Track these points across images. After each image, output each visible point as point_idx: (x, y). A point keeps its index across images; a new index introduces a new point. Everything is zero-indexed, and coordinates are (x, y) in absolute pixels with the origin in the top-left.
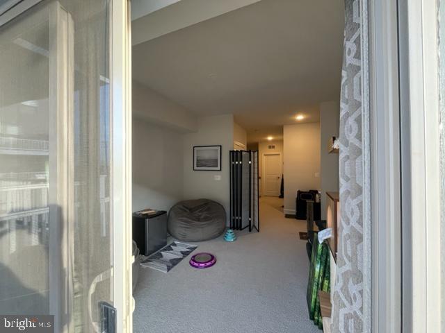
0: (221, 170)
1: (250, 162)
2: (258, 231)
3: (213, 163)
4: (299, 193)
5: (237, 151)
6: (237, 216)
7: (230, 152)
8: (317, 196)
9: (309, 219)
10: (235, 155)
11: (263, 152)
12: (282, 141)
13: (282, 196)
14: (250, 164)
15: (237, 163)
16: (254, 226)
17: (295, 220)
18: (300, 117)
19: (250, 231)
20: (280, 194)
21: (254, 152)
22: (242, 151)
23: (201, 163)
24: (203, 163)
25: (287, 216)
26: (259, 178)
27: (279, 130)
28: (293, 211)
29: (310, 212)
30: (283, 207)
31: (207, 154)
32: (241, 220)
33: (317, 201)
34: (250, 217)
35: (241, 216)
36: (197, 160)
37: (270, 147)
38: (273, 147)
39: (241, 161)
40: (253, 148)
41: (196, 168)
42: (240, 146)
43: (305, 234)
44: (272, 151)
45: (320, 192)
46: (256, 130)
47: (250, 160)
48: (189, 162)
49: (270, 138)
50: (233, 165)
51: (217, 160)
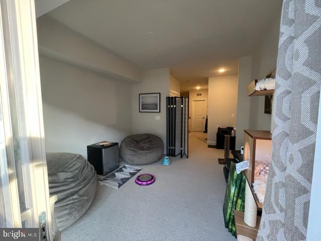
0: (160, 112)
1: (182, 106)
2: (188, 157)
3: (154, 107)
4: (219, 129)
5: (172, 97)
6: (172, 146)
7: (167, 98)
8: (233, 131)
9: (226, 149)
10: (171, 100)
11: (193, 98)
12: (207, 90)
13: (206, 131)
14: (182, 108)
15: (172, 106)
16: (184, 153)
17: (215, 149)
18: (222, 70)
19: (182, 157)
20: (204, 130)
21: (185, 98)
22: (176, 97)
23: (145, 107)
24: (147, 106)
25: (210, 146)
26: (189, 118)
27: (205, 81)
28: (214, 143)
29: (227, 143)
30: (206, 139)
31: (150, 100)
32: (175, 149)
33: (233, 135)
34: (182, 147)
35: (175, 146)
36: (142, 104)
37: (198, 95)
38: (201, 95)
39: (175, 105)
40: (185, 95)
41: (141, 111)
42: (174, 93)
43: (223, 160)
44: (199, 98)
45: (235, 129)
46: (187, 82)
47: (182, 104)
48: (136, 106)
49: (198, 88)
50: (169, 108)
51: (157, 104)
